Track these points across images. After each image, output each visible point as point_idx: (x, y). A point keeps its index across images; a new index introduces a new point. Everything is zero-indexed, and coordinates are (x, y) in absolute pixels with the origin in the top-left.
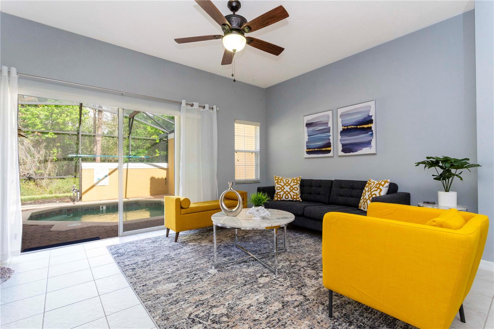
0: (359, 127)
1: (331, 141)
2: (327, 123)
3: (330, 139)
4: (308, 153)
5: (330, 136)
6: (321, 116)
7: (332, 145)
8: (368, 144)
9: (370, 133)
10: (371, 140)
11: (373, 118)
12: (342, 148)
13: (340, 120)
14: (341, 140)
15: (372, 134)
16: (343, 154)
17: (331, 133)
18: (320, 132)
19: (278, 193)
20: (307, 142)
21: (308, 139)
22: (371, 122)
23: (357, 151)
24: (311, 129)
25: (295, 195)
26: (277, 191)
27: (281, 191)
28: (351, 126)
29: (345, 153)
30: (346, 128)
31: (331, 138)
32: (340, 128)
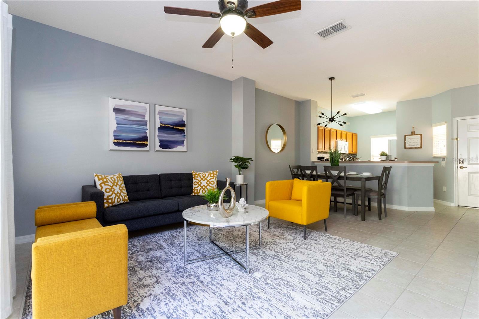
0: (175, 127)
1: (148, 135)
2: (144, 116)
3: (146, 133)
4: (116, 144)
5: (147, 130)
6: (137, 106)
7: (148, 139)
8: (181, 143)
9: (183, 134)
10: (184, 140)
11: (186, 123)
12: (159, 144)
13: (157, 117)
14: (158, 136)
15: (185, 136)
16: (161, 149)
17: (148, 127)
18: (134, 123)
20: (115, 131)
21: (117, 127)
22: (184, 125)
23: (173, 148)
24: (121, 116)
27: (112, 194)
28: (169, 125)
29: (163, 148)
30: (163, 125)
31: (148, 131)
32: (158, 125)
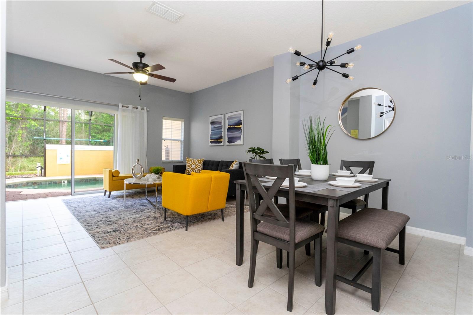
0: (236, 127)
1: (223, 135)
2: (221, 123)
3: (222, 134)
4: (212, 142)
5: (222, 131)
6: (218, 118)
7: (223, 138)
8: (239, 138)
9: (241, 131)
10: (241, 136)
11: (242, 122)
12: (227, 140)
13: (227, 121)
14: (227, 135)
15: (241, 132)
17: (223, 130)
18: (217, 128)
19: (187, 169)
20: (211, 135)
21: (212, 132)
22: (241, 124)
23: (234, 142)
24: (213, 126)
25: (198, 171)
26: (187, 168)
28: (232, 125)
29: (229, 143)
30: (230, 127)
31: (223, 133)
32: (227, 127)
